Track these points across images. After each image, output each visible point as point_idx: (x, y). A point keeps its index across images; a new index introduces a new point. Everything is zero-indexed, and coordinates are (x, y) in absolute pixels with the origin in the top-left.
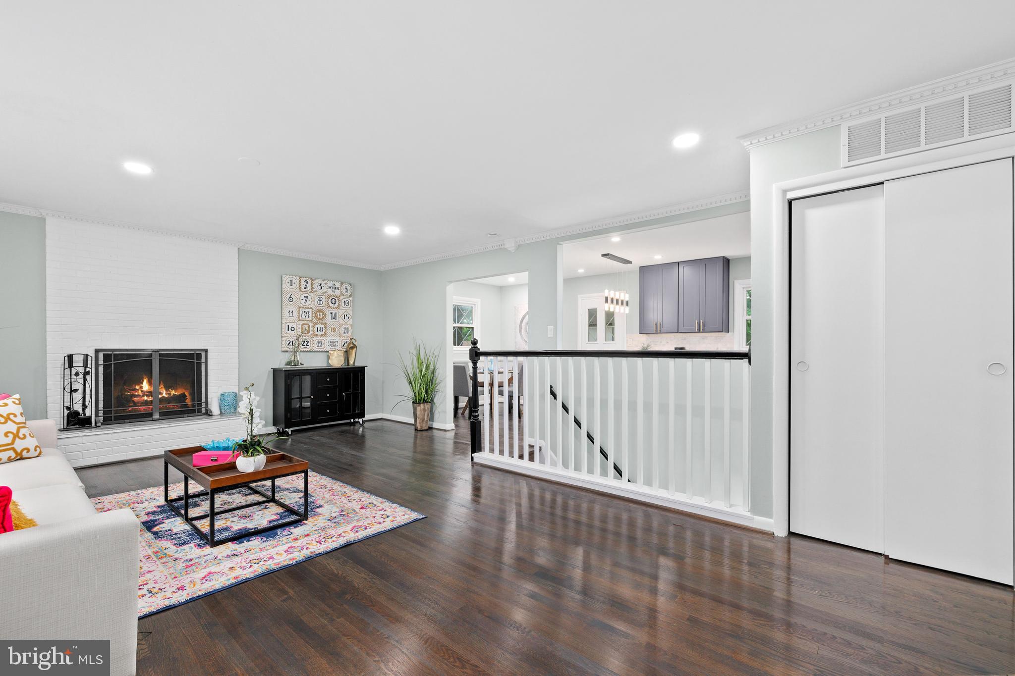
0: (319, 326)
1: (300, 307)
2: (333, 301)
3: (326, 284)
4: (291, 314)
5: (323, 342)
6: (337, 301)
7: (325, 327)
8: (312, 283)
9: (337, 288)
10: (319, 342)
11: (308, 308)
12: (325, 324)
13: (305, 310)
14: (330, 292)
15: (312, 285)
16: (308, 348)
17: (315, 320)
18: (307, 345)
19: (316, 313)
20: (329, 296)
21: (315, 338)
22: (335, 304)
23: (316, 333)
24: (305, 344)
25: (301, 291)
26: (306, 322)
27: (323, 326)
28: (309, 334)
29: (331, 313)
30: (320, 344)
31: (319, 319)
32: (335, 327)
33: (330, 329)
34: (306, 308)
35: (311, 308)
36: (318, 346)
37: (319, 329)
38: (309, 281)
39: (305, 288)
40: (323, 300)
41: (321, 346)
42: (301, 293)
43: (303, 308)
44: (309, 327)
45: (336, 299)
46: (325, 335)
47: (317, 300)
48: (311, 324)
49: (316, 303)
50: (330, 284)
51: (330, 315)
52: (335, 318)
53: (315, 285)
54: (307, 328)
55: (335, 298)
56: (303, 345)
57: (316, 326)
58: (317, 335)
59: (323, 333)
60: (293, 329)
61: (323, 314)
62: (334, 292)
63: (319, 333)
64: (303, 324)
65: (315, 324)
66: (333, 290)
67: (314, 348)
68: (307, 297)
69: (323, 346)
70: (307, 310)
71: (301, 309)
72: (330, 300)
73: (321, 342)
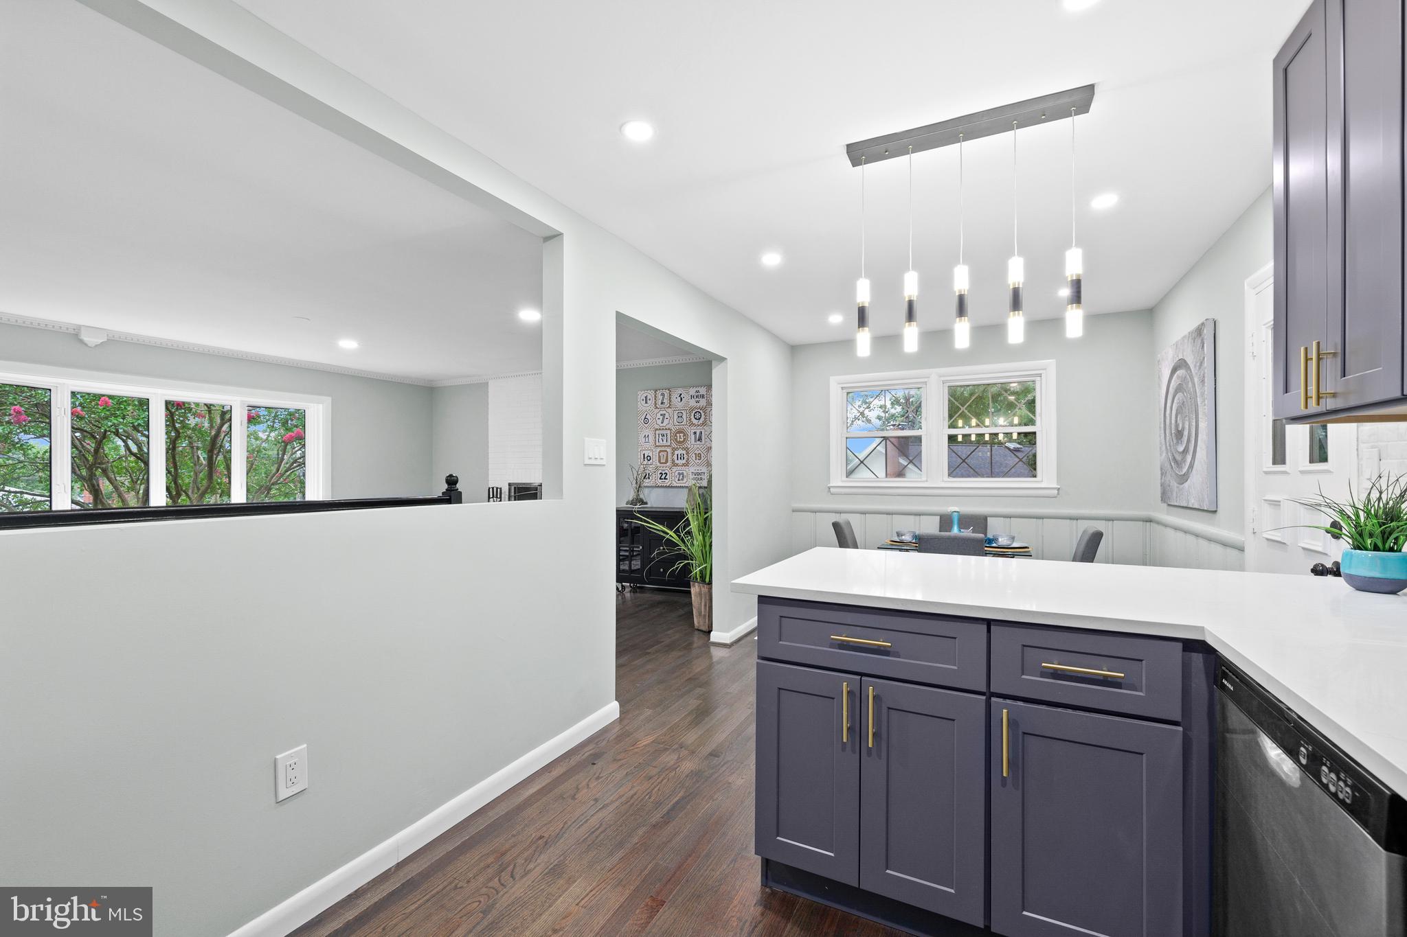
0: (680, 452)
1: (657, 429)
2: (698, 416)
3: (688, 393)
4: (647, 439)
5: (685, 474)
6: (703, 414)
7: (687, 453)
8: (670, 395)
9: (703, 396)
10: (679, 474)
11: (666, 429)
12: (687, 449)
13: (661, 432)
14: (693, 403)
15: (670, 398)
16: (667, 482)
17: (674, 445)
18: (665, 479)
19: (676, 436)
20: (692, 409)
21: (675, 469)
22: (699, 419)
23: (676, 462)
24: (663, 477)
25: (657, 408)
26: (663, 449)
27: (684, 452)
28: (668, 464)
29: (695, 433)
30: (681, 477)
31: (680, 442)
32: (700, 452)
33: (694, 456)
34: (663, 429)
35: (669, 429)
36: (679, 480)
37: (679, 456)
38: (666, 393)
39: (662, 403)
40: (684, 417)
41: (682, 479)
42: (657, 410)
43: (660, 429)
44: (667, 454)
45: (701, 412)
46: (686, 465)
47: (676, 417)
48: (669, 450)
49: (675, 421)
50: (692, 391)
51: (693, 436)
52: (700, 439)
53: (673, 398)
54: (665, 456)
55: (699, 410)
56: (660, 479)
57: (676, 452)
58: (677, 465)
59: (684, 461)
60: (649, 458)
61: (684, 435)
62: (698, 402)
63: (680, 462)
64: (660, 451)
65: (674, 449)
66: (697, 399)
67: (674, 482)
68: (663, 415)
69: (685, 480)
70: (664, 432)
71: (657, 432)
72: (693, 414)
73: (683, 474)
